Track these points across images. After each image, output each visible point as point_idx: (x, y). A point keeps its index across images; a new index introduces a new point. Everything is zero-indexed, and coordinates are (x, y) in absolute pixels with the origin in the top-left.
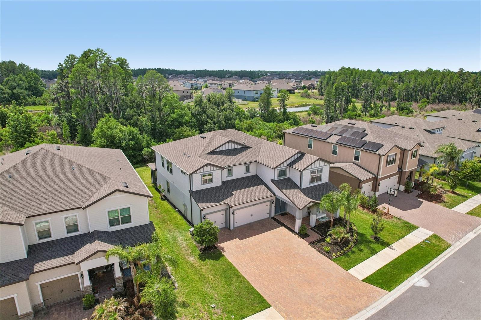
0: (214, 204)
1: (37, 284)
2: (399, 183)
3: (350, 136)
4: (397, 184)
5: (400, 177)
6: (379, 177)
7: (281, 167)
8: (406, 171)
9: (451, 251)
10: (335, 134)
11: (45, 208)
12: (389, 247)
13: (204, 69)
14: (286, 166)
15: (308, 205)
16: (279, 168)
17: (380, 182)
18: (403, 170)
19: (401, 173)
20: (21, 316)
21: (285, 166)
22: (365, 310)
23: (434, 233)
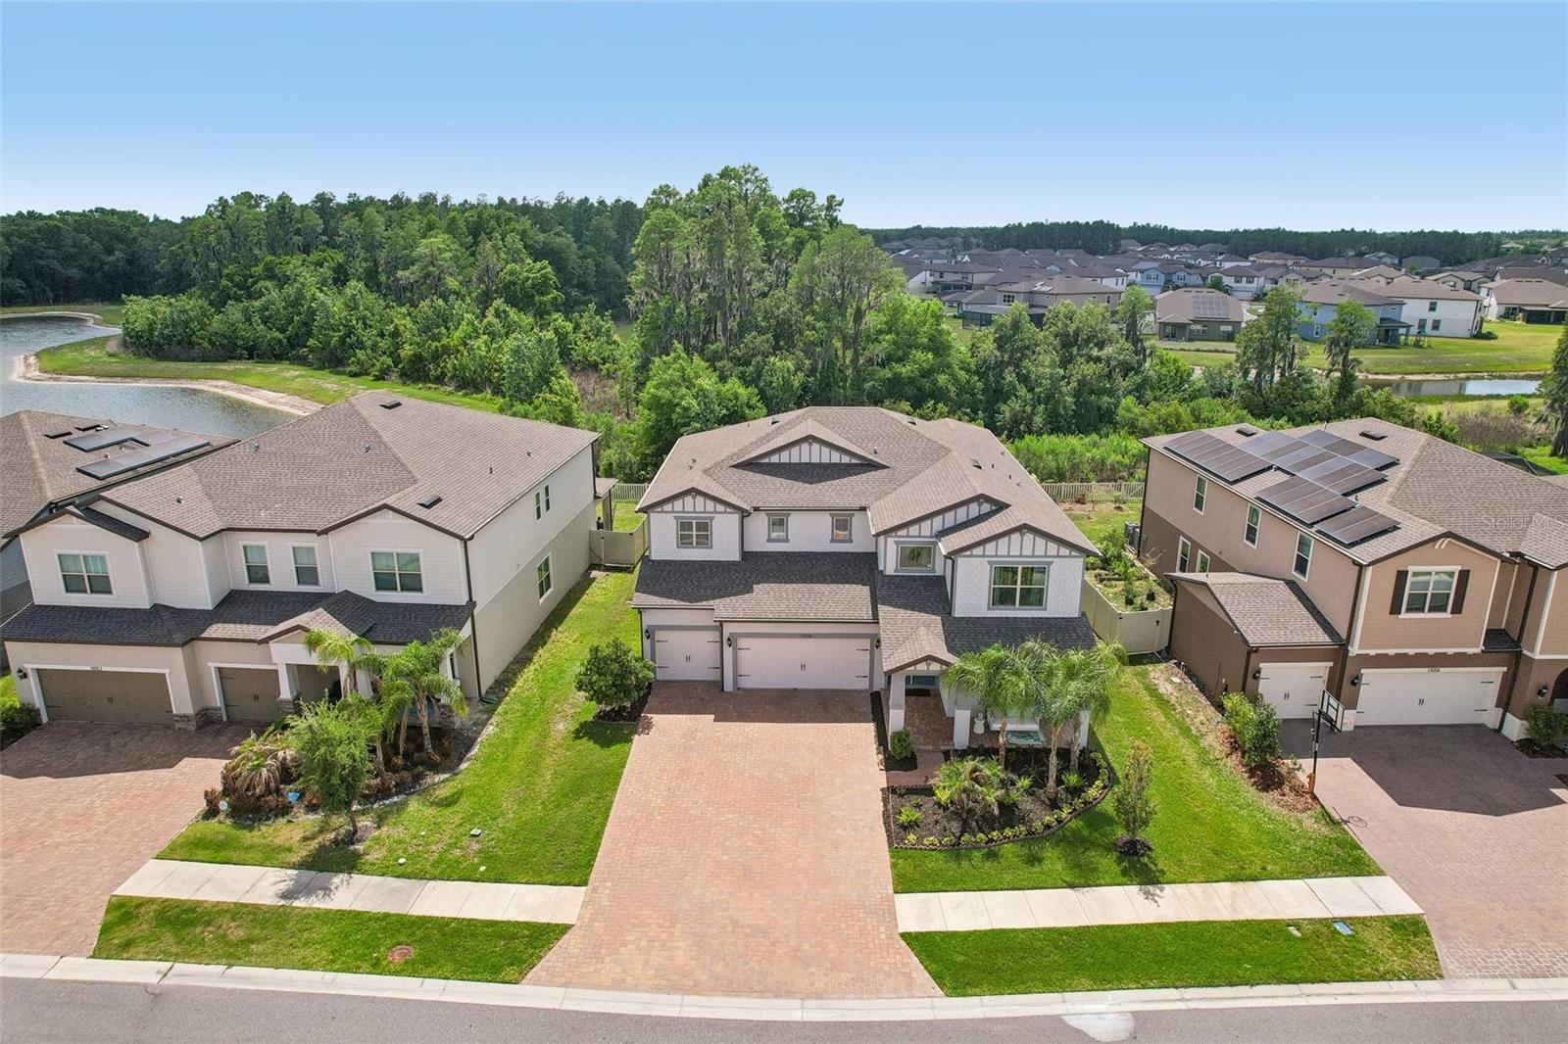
0: (675, 602)
1: (209, 664)
2: (1505, 702)
3: (1323, 479)
4: (1497, 706)
5: (1510, 677)
6: (1354, 650)
7: (908, 536)
8: (1534, 659)
9: (1413, 993)
10: (1279, 469)
11: (263, 518)
12: (1151, 888)
13: (1276, 227)
14: (931, 537)
15: (912, 668)
16: (903, 537)
17: (1363, 671)
18: (1525, 652)
19: (1517, 663)
20: (177, 716)
21: (926, 537)
22: (799, 1001)
23: (1422, 912)
